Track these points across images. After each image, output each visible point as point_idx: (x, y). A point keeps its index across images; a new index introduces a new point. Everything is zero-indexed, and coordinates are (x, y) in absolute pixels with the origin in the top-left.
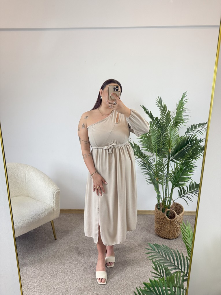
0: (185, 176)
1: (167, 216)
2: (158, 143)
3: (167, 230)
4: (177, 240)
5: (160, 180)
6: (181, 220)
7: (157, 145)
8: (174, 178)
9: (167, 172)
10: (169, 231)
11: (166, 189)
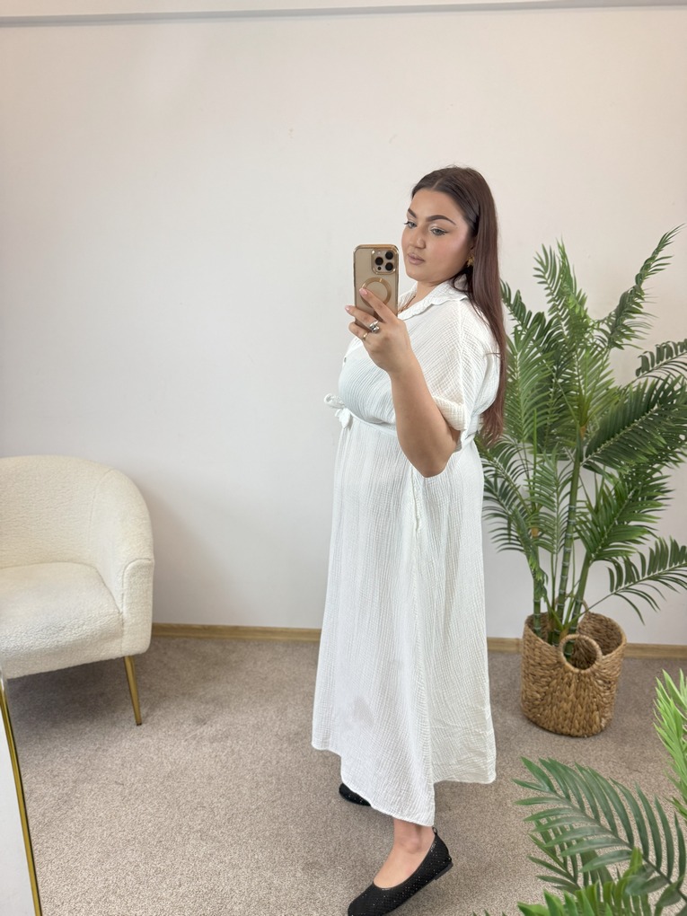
0: (632, 523)
1: (567, 656)
2: (540, 405)
3: (566, 706)
4: (600, 741)
5: (545, 536)
6: (615, 674)
7: (536, 414)
8: (594, 528)
9: (570, 509)
10: (574, 707)
11: (565, 568)
